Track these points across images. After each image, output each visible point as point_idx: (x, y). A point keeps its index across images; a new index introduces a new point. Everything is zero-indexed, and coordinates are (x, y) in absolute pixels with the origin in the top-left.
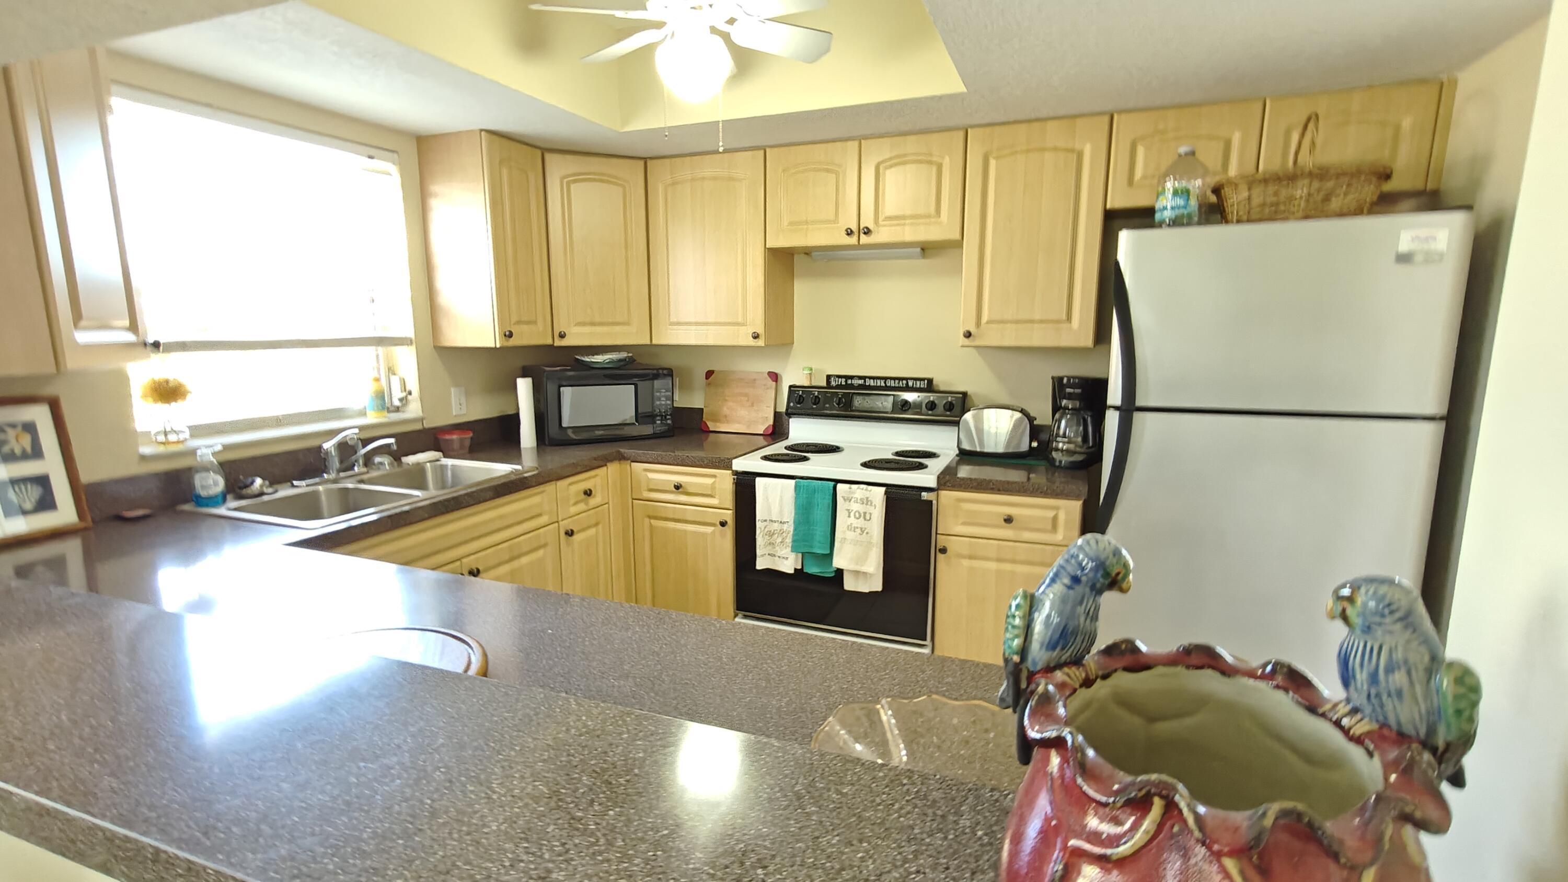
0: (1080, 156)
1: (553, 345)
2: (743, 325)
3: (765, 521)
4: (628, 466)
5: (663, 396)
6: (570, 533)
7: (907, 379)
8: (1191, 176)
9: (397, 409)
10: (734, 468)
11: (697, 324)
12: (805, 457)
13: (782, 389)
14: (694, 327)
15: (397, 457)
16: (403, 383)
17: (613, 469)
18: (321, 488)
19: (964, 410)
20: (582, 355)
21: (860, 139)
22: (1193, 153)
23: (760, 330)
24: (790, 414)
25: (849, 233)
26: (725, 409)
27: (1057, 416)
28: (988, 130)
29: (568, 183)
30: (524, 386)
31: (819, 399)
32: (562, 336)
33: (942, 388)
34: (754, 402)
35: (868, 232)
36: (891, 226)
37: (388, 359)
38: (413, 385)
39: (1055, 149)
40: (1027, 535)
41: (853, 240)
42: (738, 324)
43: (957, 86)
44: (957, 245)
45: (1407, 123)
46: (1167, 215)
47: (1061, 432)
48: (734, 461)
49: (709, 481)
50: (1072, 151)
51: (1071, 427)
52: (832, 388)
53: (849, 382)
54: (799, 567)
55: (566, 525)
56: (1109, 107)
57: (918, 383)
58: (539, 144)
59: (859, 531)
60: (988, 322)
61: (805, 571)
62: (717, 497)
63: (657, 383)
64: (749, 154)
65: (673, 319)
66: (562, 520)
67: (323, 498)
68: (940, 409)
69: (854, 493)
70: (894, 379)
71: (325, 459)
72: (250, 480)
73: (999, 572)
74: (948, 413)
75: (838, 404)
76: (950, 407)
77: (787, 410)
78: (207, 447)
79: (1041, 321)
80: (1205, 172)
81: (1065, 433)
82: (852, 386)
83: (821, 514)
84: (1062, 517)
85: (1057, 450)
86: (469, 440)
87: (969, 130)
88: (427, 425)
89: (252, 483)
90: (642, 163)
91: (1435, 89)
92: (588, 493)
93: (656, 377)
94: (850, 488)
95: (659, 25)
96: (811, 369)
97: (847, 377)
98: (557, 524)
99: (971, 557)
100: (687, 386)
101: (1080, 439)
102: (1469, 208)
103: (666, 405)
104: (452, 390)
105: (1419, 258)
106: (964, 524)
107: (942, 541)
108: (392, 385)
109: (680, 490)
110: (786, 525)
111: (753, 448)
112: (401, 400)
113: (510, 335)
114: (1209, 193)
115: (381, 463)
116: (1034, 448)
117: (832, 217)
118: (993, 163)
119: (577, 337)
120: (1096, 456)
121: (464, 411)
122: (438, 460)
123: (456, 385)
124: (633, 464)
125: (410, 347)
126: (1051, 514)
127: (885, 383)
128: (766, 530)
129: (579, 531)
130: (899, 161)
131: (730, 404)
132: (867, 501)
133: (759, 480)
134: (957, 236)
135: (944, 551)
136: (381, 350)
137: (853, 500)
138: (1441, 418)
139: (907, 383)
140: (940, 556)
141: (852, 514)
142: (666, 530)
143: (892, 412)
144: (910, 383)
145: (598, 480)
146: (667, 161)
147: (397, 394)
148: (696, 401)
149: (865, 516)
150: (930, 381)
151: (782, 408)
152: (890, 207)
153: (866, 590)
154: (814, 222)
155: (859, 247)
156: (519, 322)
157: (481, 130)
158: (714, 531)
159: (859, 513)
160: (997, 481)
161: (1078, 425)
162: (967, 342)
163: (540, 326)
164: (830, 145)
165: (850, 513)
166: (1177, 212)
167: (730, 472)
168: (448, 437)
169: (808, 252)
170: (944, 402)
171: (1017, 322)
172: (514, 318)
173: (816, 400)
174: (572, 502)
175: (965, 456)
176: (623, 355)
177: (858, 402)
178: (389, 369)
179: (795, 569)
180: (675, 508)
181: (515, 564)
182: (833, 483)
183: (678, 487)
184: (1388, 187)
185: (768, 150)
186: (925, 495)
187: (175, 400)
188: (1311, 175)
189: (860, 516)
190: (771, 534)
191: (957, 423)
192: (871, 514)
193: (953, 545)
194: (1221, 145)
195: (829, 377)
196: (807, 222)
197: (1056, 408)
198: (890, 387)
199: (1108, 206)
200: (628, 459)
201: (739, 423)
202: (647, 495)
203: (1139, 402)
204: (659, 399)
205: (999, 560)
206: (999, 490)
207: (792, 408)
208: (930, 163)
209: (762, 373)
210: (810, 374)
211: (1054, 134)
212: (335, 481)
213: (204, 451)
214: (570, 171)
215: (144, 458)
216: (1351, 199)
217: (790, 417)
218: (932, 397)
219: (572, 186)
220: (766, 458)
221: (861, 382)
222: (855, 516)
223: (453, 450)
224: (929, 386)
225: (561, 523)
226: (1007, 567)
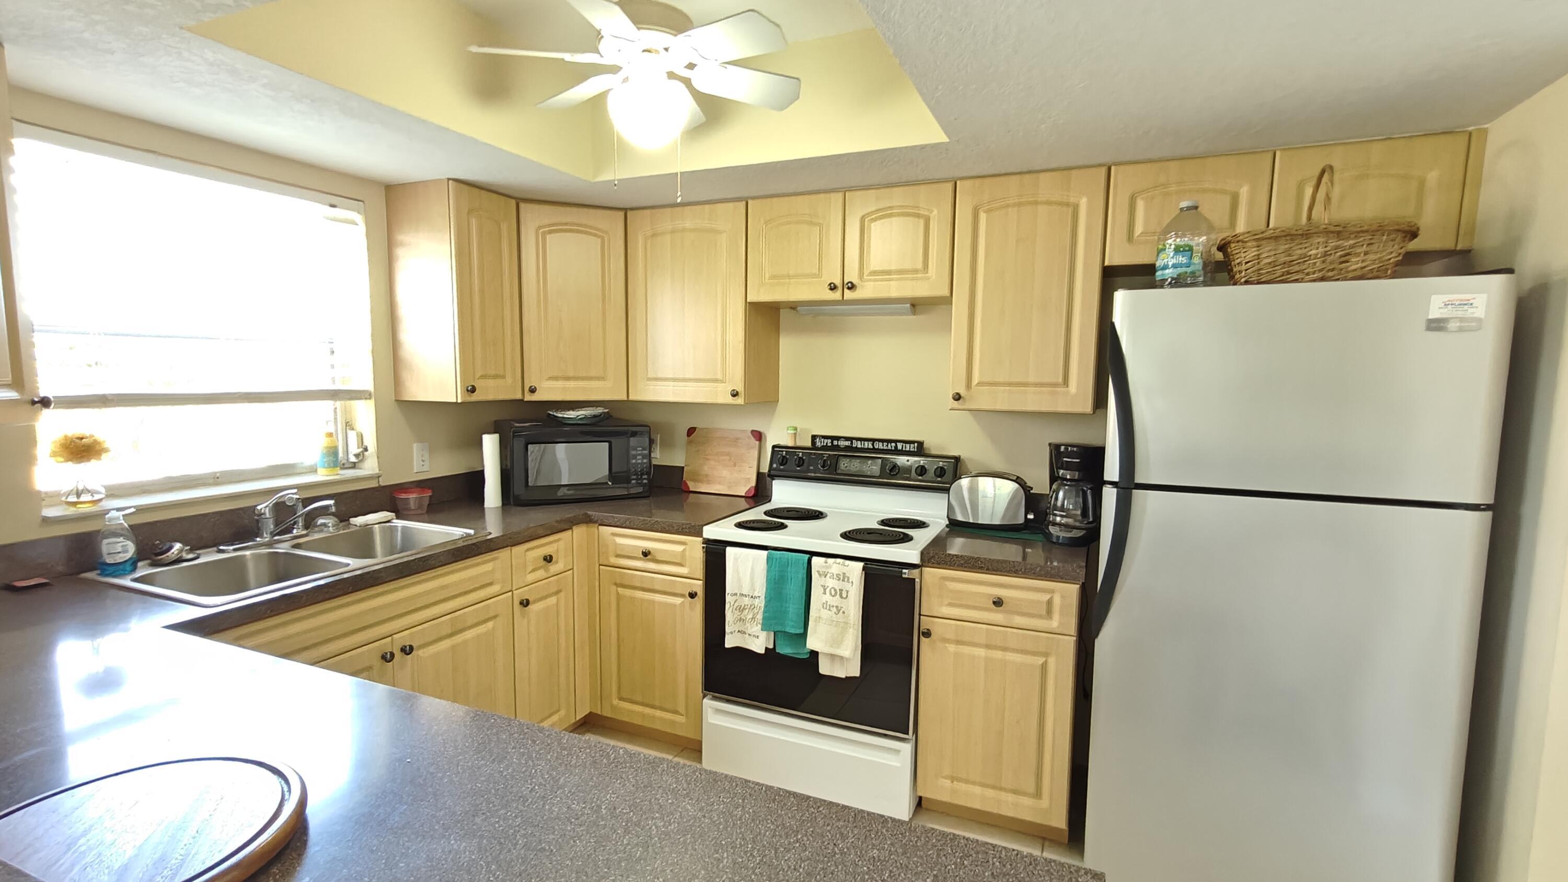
0: (1076, 208)
1: (522, 400)
2: (722, 382)
3: (736, 594)
4: (596, 529)
5: (639, 455)
6: (525, 603)
7: (896, 441)
8: (1196, 232)
9: (354, 466)
10: (705, 536)
11: (674, 380)
12: (782, 524)
13: (766, 448)
14: (671, 383)
15: (343, 518)
16: (361, 438)
17: (579, 532)
18: (248, 553)
19: (956, 477)
20: (556, 411)
21: (845, 190)
22: (1196, 208)
23: (740, 388)
24: (772, 476)
25: (833, 288)
26: (706, 468)
27: (1054, 487)
28: (978, 181)
29: (544, 234)
30: (490, 443)
31: (803, 460)
32: (533, 390)
33: (934, 452)
34: (736, 462)
35: (852, 287)
36: (875, 280)
37: (346, 411)
38: (371, 442)
39: (1049, 203)
40: (1019, 620)
41: (837, 295)
42: (716, 381)
43: (937, 135)
44: (947, 301)
45: (1432, 177)
46: (1169, 273)
47: (1059, 504)
48: (705, 528)
49: (679, 548)
50: (1068, 204)
51: (1069, 499)
52: (818, 449)
53: (835, 443)
54: (771, 646)
55: (519, 594)
56: (1107, 159)
57: (908, 446)
58: (511, 193)
59: (834, 609)
60: (979, 384)
61: (777, 651)
62: (687, 566)
63: (633, 441)
64: (731, 205)
65: (650, 375)
66: (516, 590)
67: (251, 566)
68: (931, 474)
69: (830, 567)
70: (882, 441)
71: (258, 521)
72: (168, 545)
73: (987, 660)
74: (939, 479)
75: (823, 467)
76: (941, 472)
77: (769, 471)
78: (118, 510)
79: (1036, 385)
80: (1211, 228)
81: (1063, 505)
82: (837, 448)
83: (794, 589)
84: (1057, 600)
85: (1055, 524)
86: (428, 498)
87: (958, 183)
88: (384, 482)
89: (171, 548)
90: (622, 214)
91: (1462, 141)
92: (548, 559)
93: (634, 434)
94: (826, 562)
95: (614, 69)
96: (796, 429)
97: (833, 438)
98: (511, 593)
99: (959, 642)
100: (668, 444)
101: (1079, 512)
102: (1510, 271)
103: (642, 464)
104: (415, 445)
105: (1452, 325)
106: (950, 605)
107: (926, 623)
108: (349, 439)
109: (649, 557)
110: (757, 600)
111: (730, 513)
112: (357, 456)
113: (473, 390)
114: (1214, 249)
115: (324, 525)
116: (1030, 519)
117: (816, 271)
118: (983, 217)
119: (549, 391)
120: (1093, 534)
121: (425, 469)
122: (389, 521)
123: (420, 440)
124: (600, 527)
125: (368, 401)
126: (1045, 597)
127: (873, 445)
128: (736, 604)
129: (536, 601)
130: (885, 214)
131: (712, 463)
132: (844, 578)
133: (730, 551)
134: (946, 292)
135: (927, 634)
136: (339, 404)
137: (829, 575)
138: (1488, 507)
139: (896, 445)
140: (923, 639)
141: (828, 591)
142: (632, 599)
143: (879, 477)
144: (900, 447)
145: (561, 544)
146: (648, 212)
147: (354, 449)
148: (675, 458)
149: (841, 594)
150: (921, 444)
151: (765, 469)
152: (876, 261)
153: (842, 674)
154: (797, 276)
155: (843, 302)
156: (483, 377)
157: (449, 179)
158: (683, 602)
159: (835, 590)
160: (985, 559)
161: (1077, 496)
162: (956, 404)
163: (509, 380)
164: (813, 197)
165: (825, 590)
166: (1180, 270)
167: (700, 539)
168: (403, 496)
169: (793, 306)
170: (936, 467)
171: (1010, 384)
172: (478, 375)
173: (801, 463)
174: (530, 569)
175: (956, 527)
176: (600, 410)
177: (845, 465)
178: (347, 423)
179: (767, 649)
180: (643, 576)
181: (458, 639)
182: (808, 556)
183: (646, 554)
184: (1413, 245)
185: (750, 202)
186: (906, 573)
187: (89, 460)
188: (1327, 232)
189: (836, 593)
190: (741, 609)
191: (947, 490)
192: (847, 592)
193: (938, 627)
194: (1227, 200)
195: (814, 437)
196: (789, 277)
197: (1053, 478)
198: (878, 449)
199: (1106, 264)
200: (595, 522)
201: (720, 483)
202: (613, 560)
203: (1139, 479)
204: (635, 457)
205: (988, 647)
206: (988, 569)
207: (775, 469)
208: (918, 216)
209: (744, 431)
210: (795, 434)
211: (1047, 186)
212: (269, 545)
213: (113, 514)
214: (546, 222)
215: (46, 521)
216: (1372, 260)
217: (774, 479)
218: (921, 461)
219: (548, 237)
220: (740, 525)
221: (848, 443)
222: (831, 594)
223: (409, 509)
224: (920, 449)
225: (514, 592)
226: (998, 654)
